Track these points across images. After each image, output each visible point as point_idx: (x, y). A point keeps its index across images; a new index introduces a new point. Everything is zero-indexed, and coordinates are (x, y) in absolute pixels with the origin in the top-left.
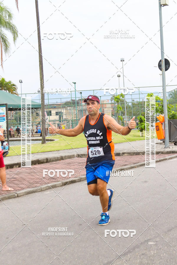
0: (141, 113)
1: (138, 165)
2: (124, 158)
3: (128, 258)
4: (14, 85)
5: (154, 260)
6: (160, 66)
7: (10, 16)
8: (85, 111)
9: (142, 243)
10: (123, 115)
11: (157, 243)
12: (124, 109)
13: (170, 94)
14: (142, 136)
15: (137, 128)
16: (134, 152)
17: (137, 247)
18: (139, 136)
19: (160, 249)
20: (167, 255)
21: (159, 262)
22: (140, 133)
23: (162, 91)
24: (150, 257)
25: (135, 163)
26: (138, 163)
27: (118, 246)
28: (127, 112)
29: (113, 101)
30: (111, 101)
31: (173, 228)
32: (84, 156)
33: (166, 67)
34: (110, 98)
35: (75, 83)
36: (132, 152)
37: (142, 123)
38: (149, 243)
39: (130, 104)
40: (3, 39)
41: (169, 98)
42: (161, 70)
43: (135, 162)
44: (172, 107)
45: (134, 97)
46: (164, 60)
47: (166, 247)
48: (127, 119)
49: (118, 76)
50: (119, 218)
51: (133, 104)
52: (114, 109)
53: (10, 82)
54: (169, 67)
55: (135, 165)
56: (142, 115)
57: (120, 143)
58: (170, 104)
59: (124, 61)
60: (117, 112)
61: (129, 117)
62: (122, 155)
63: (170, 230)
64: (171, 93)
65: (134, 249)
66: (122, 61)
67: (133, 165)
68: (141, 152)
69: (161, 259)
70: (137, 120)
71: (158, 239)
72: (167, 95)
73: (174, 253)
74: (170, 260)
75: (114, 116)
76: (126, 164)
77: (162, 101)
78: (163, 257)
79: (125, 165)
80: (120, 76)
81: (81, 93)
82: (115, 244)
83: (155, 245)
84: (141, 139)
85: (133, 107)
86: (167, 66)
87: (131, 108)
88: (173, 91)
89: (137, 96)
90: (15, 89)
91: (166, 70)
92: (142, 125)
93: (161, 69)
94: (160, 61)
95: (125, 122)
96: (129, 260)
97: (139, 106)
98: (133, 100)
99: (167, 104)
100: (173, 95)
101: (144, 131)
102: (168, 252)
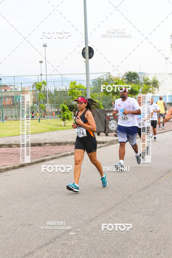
0: (64, 101)
1: (60, 156)
2: (46, 148)
3: (49, 248)
5: (74, 250)
6: (83, 54)
8: (5, 98)
9: (63, 234)
10: (44, 103)
11: (78, 233)
12: (46, 97)
14: (65, 126)
15: (60, 117)
16: (56, 142)
17: (58, 237)
18: (62, 126)
19: (81, 239)
20: (87, 245)
21: (79, 251)
22: (62, 123)
23: (85, 79)
24: (70, 247)
25: (57, 154)
26: (60, 153)
27: (39, 237)
28: (50, 100)
29: (34, 88)
30: (33, 88)
31: (94, 219)
32: (4, 147)
33: (89, 55)
34: (31, 85)
36: (54, 142)
37: (65, 112)
38: (70, 233)
39: (53, 92)
41: (92, 86)
42: (85, 58)
43: (57, 152)
44: (96, 96)
46: (87, 48)
47: (87, 237)
48: (49, 107)
49: (40, 62)
50: (40, 210)
51: (55, 91)
52: (35, 97)
54: (93, 55)
55: (57, 156)
56: (65, 104)
57: (41, 133)
58: (94, 92)
59: (46, 46)
60: (39, 100)
61: (52, 105)
62: (44, 146)
63: (91, 221)
64: (95, 81)
65: (55, 239)
66: (45, 46)
67: (54, 156)
68: (64, 142)
69: (82, 248)
70: (59, 109)
71: (79, 230)
72: (91, 83)
73: (94, 242)
74: (90, 249)
75: (36, 104)
76: (48, 154)
77: (86, 89)
78: (84, 246)
79: (47, 156)
80: (42, 62)
81: (1, 79)
82: (36, 235)
83: (76, 235)
84: (63, 129)
85: (56, 95)
86: (91, 54)
87: (54, 96)
88: (97, 79)
91: (90, 58)
92: (65, 114)
93: (84, 57)
94: (84, 49)
95: (47, 110)
96: (50, 250)
97: (62, 94)
99: (91, 93)
100: (97, 82)
101: (66, 120)
102: (88, 242)
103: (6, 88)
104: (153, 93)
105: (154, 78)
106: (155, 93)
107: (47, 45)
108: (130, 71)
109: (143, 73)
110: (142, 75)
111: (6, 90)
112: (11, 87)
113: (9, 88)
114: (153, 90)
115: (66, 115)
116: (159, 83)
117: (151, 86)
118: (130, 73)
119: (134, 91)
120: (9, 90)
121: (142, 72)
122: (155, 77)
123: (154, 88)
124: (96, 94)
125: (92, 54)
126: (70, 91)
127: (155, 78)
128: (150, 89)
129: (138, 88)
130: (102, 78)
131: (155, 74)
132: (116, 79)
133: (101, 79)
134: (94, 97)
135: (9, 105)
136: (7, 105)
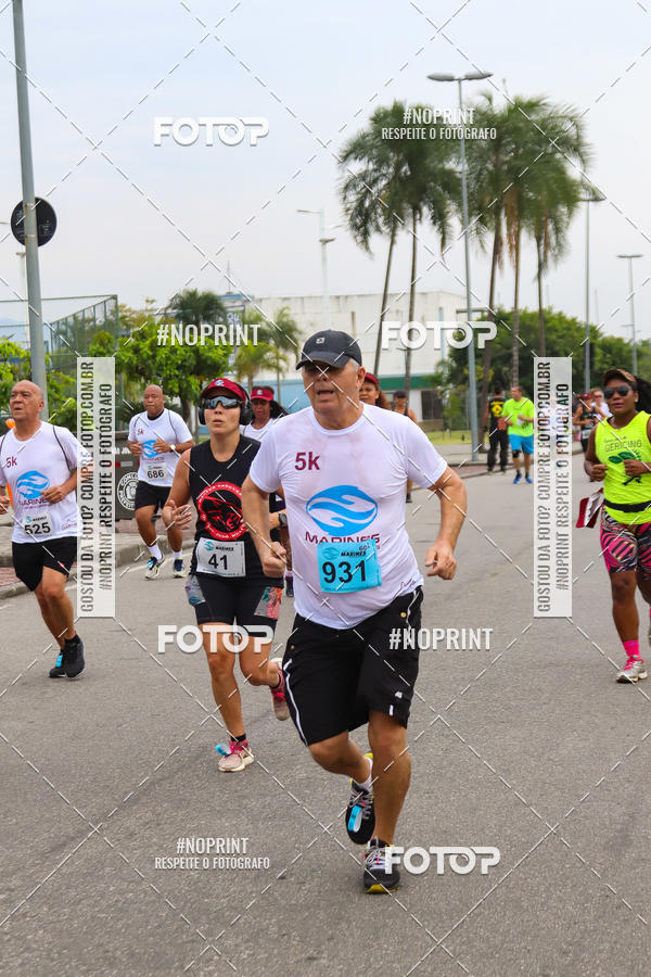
6: (18, 229)
11: (13, 894)
13: (59, 332)
19: (24, 915)
20: (49, 937)
21: (20, 961)
23: (26, 319)
33: (40, 231)
41: (53, 348)
42: (22, 242)
44: (67, 382)
46: (32, 206)
54: (51, 231)
58: (58, 370)
63: (59, 847)
64: (63, 328)
69: (28, 949)
72: (47, 335)
74: (59, 953)
77: (28, 359)
78: (36, 942)
86: (46, 227)
88: (71, 320)
91: (42, 240)
93: (21, 238)
94: (20, 207)
99: (48, 371)
100: (69, 334)
102: (52, 925)
104: (279, 370)
105: (281, 314)
106: (287, 370)
108: (191, 288)
109: (239, 296)
110: (238, 303)
114: (278, 358)
116: (300, 333)
117: (272, 342)
118: (193, 295)
119: (209, 362)
121: (236, 292)
122: (285, 312)
123: (281, 352)
124: (67, 377)
125: (49, 228)
127: (284, 315)
128: (269, 355)
129: (221, 352)
130: (88, 315)
131: (285, 299)
132: (141, 320)
133: (84, 321)
134: (61, 386)
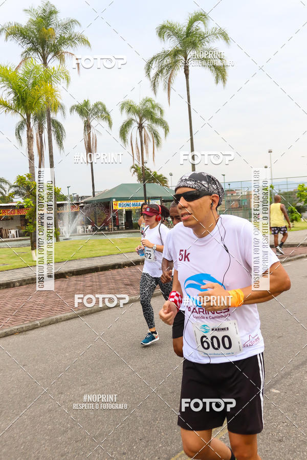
4: (165, 178)
7: (161, 112)
8: (232, 202)
35: (224, 175)
40: (155, 134)
45: (281, 187)
49: (265, 167)
53: (161, 176)
66: (270, 152)
80: (267, 167)
81: (229, 184)
89: (285, 187)
90: (166, 182)
92: (293, 215)
98: (280, 191)
101: (295, 222)
103: (232, 192)
107: (272, 151)
111: (232, 194)
112: (237, 191)
113: (235, 192)
115: (294, 217)
120: (236, 194)
126: (299, 194)
135: (237, 208)
136: (234, 208)
